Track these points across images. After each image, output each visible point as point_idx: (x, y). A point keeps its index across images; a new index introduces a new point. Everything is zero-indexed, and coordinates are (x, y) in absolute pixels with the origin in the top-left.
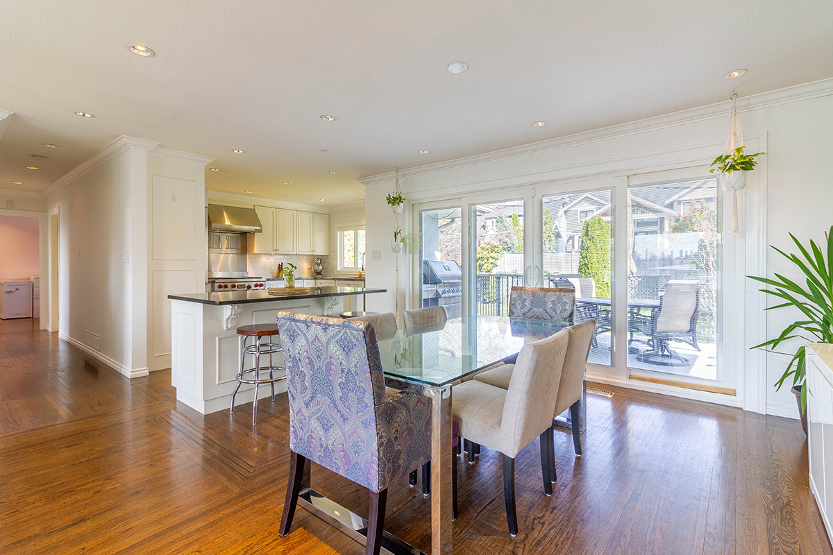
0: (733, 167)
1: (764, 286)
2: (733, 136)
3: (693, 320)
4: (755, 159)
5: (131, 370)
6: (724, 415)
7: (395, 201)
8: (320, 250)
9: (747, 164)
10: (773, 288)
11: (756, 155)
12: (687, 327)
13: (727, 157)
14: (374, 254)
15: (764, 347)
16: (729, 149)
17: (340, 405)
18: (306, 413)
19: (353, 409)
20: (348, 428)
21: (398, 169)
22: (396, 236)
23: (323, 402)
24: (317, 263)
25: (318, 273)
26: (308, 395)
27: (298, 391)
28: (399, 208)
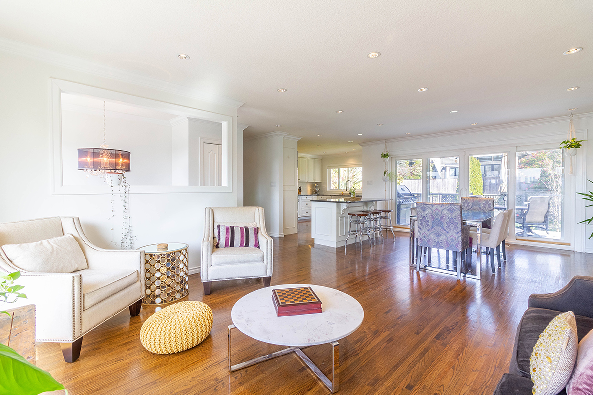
0: (570, 146)
1: (584, 197)
2: (571, 133)
3: (546, 217)
4: (581, 143)
5: (278, 233)
6: (565, 254)
7: (385, 156)
8: (318, 180)
9: (577, 146)
10: (588, 197)
11: (581, 141)
12: (543, 220)
13: (568, 142)
14: (367, 182)
15: (584, 222)
16: (569, 138)
17: (445, 228)
18: (428, 233)
19: (452, 229)
20: (448, 235)
21: (386, 140)
22: (385, 173)
23: (437, 228)
24: (316, 187)
25: (316, 192)
26: (430, 227)
27: (424, 227)
28: (388, 159)
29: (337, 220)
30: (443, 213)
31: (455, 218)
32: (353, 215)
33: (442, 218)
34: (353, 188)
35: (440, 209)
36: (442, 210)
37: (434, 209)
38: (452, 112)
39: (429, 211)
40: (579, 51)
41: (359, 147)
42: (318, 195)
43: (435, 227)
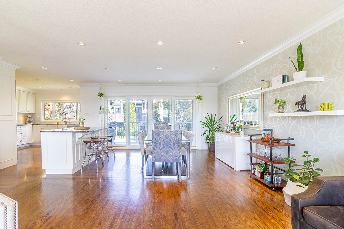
0: (198, 99)
2: (198, 92)
7: (101, 95)
8: (31, 111)
9: (201, 99)
13: (197, 96)
14: (86, 114)
17: (172, 147)
18: (160, 152)
19: (176, 148)
20: (174, 152)
21: (101, 83)
22: (101, 108)
23: (167, 148)
24: (30, 117)
25: (30, 122)
26: (162, 147)
27: (158, 148)
28: (102, 98)
29: (73, 148)
30: (171, 137)
31: (178, 140)
32: (87, 142)
33: (170, 140)
34: (82, 119)
35: (169, 134)
36: (171, 135)
37: (165, 134)
38: (158, 69)
39: (161, 136)
40: (244, 43)
41: (77, 86)
42: (33, 125)
43: (166, 147)
